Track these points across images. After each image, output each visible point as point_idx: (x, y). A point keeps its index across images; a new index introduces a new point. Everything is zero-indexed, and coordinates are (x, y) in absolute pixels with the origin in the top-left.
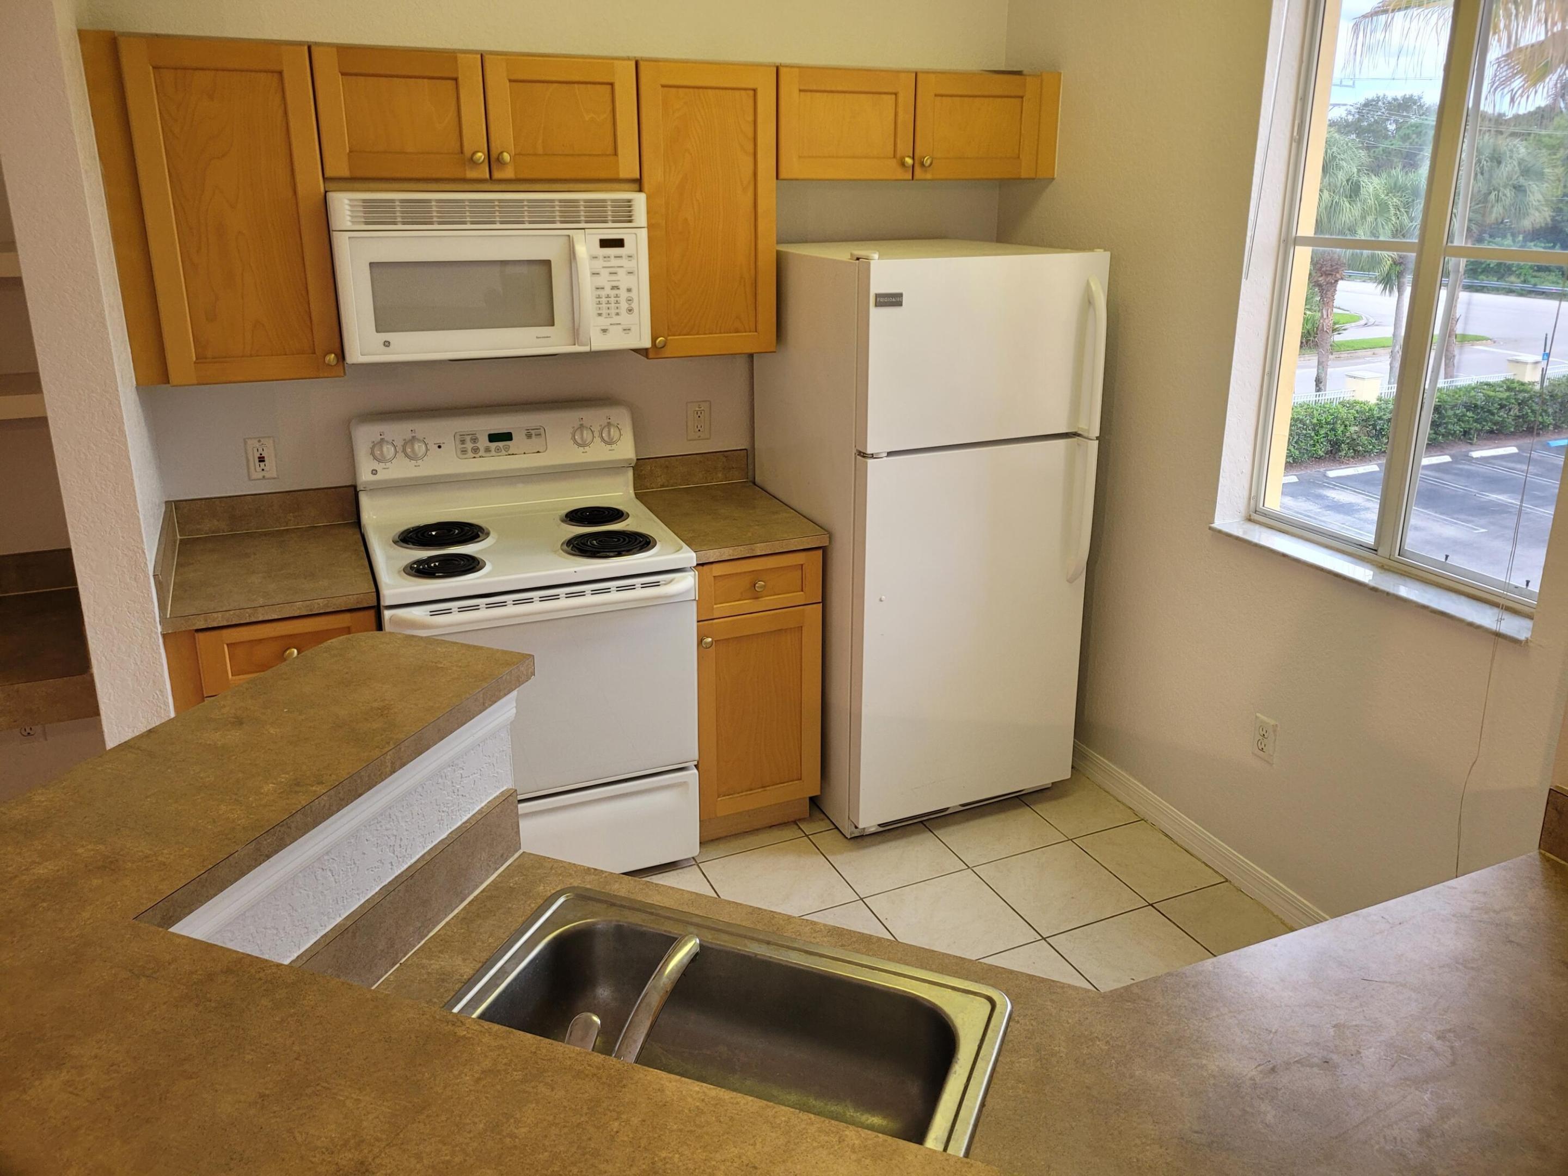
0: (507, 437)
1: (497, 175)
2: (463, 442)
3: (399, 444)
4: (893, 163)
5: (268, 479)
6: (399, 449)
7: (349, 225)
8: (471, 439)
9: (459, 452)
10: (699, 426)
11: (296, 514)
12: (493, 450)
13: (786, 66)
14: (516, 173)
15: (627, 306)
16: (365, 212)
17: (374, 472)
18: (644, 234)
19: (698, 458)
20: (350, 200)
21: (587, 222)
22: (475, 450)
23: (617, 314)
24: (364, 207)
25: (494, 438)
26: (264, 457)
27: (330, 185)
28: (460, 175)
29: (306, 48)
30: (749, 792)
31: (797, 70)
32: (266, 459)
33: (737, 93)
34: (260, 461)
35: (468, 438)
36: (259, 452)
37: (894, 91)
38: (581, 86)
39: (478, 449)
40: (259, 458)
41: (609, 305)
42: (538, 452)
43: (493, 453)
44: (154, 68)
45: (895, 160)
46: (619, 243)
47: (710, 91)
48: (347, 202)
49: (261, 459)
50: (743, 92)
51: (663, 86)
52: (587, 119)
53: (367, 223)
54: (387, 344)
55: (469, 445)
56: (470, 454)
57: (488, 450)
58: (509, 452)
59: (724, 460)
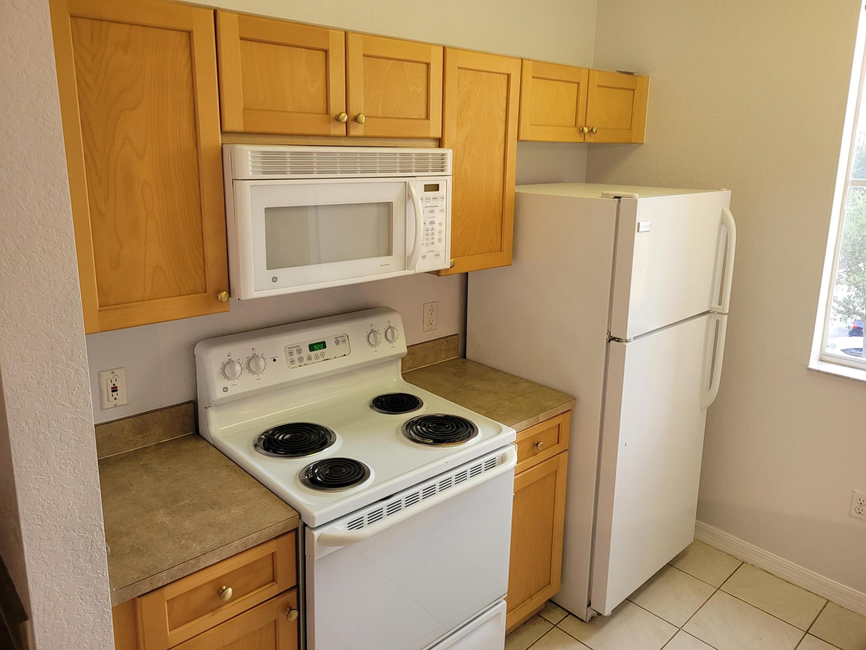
0: (323, 345)
1: (353, 133)
2: (291, 354)
3: (244, 361)
4: (574, 130)
5: (119, 406)
6: (244, 366)
7: (250, 175)
8: (297, 351)
9: (289, 362)
10: (431, 321)
11: (144, 435)
12: (313, 358)
13: (527, 59)
14: (365, 131)
15: (438, 236)
16: (263, 163)
17: (225, 389)
18: (449, 179)
19: (431, 344)
20: (252, 152)
21: (417, 171)
22: (301, 359)
23: (432, 243)
24: (263, 158)
25: (312, 348)
26: (116, 387)
27: (228, 139)
28: (325, 132)
29: (212, 11)
30: (523, 604)
31: (532, 62)
32: (118, 389)
33: (498, 75)
34: (113, 391)
35: (295, 350)
36: (113, 383)
37: (577, 81)
38: (409, 63)
39: (302, 358)
40: (112, 388)
41: (427, 237)
42: (345, 355)
43: (313, 360)
44: (71, 16)
45: (576, 128)
46: (436, 188)
47: (484, 73)
48: (249, 153)
49: (114, 389)
50: (502, 75)
51: (459, 68)
52: (411, 90)
53: (264, 173)
54: (275, 279)
55: (296, 356)
56: (297, 363)
57: (309, 358)
58: (325, 358)
59: (446, 343)
